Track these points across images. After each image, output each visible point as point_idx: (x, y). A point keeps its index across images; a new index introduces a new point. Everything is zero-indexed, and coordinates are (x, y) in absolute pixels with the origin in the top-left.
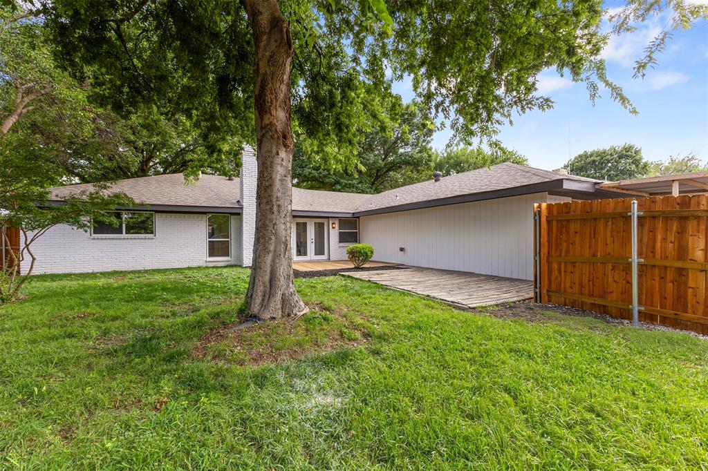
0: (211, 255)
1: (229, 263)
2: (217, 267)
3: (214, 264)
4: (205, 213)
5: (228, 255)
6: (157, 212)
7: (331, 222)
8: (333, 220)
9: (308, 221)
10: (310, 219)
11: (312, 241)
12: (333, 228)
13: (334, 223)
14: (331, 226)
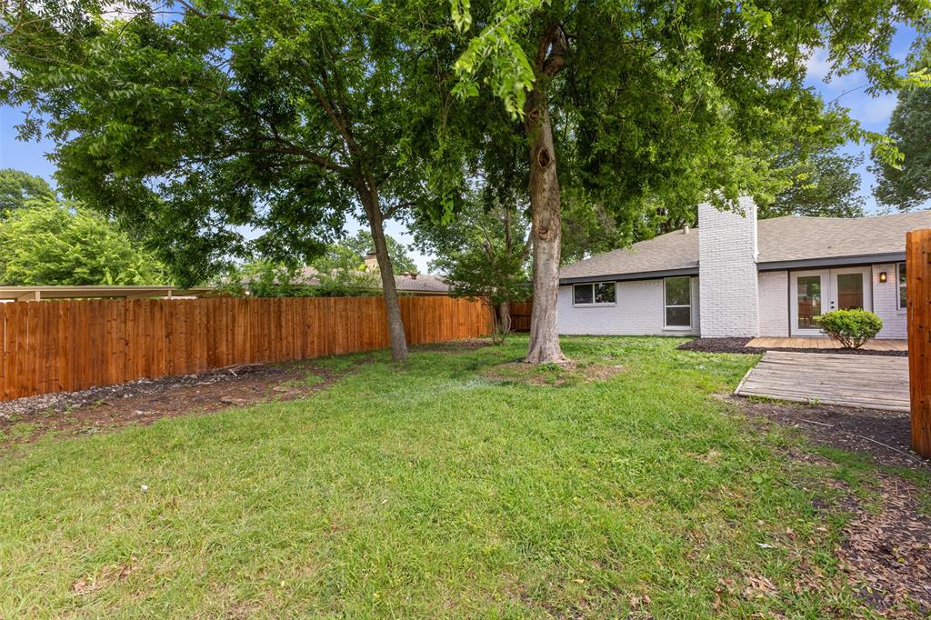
0: (669, 323)
1: (688, 334)
2: (676, 337)
3: (671, 334)
4: (662, 278)
5: (689, 324)
6: (617, 281)
7: (876, 271)
8: (883, 268)
9: (823, 274)
10: (827, 271)
11: (832, 305)
12: (881, 281)
13: (885, 273)
14: (876, 279)
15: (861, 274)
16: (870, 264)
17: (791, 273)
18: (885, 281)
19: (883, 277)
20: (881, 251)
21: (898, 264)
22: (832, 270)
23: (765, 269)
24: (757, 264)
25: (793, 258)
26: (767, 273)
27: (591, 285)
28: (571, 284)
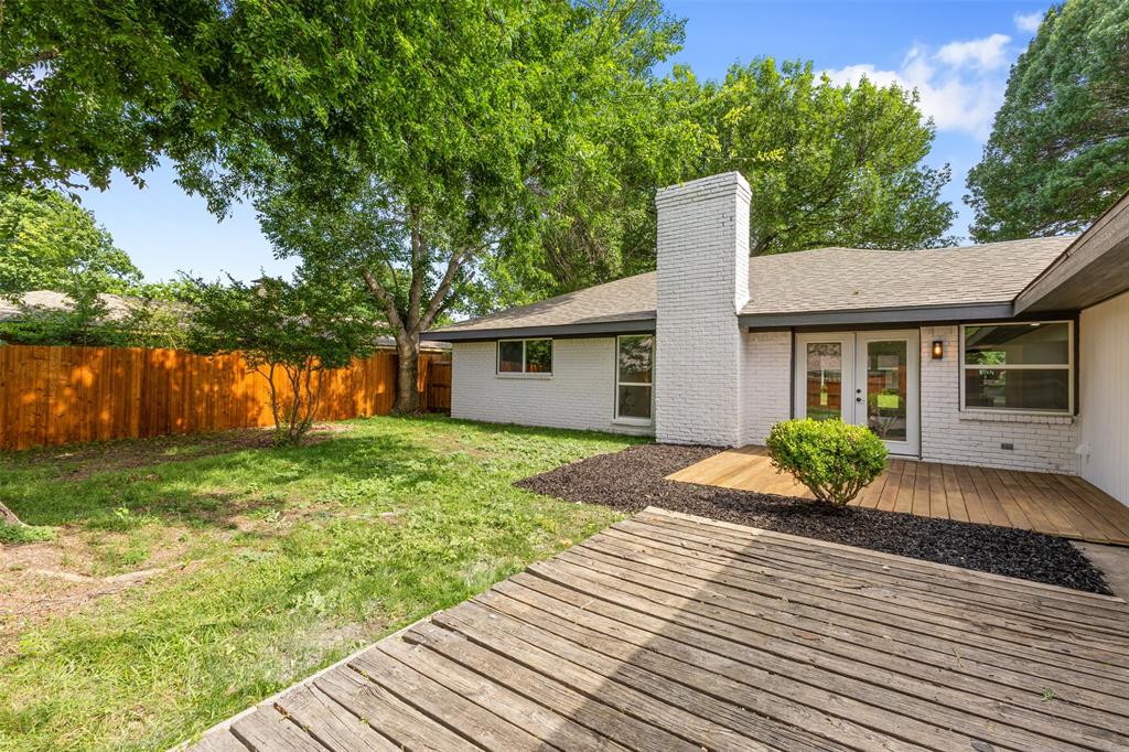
0: (622, 412)
1: (645, 432)
2: (627, 437)
3: (623, 430)
4: (614, 335)
5: (648, 416)
6: (556, 337)
7: (927, 336)
8: (939, 332)
9: (845, 338)
10: (850, 335)
11: (858, 396)
12: (936, 357)
13: (940, 343)
14: (926, 351)
15: (905, 343)
16: (915, 325)
17: (799, 336)
18: (939, 357)
19: (938, 350)
20: (933, 300)
21: (963, 326)
22: (860, 334)
23: (755, 326)
24: (739, 316)
25: (794, 308)
26: (760, 334)
27: (521, 342)
28: (496, 339)
